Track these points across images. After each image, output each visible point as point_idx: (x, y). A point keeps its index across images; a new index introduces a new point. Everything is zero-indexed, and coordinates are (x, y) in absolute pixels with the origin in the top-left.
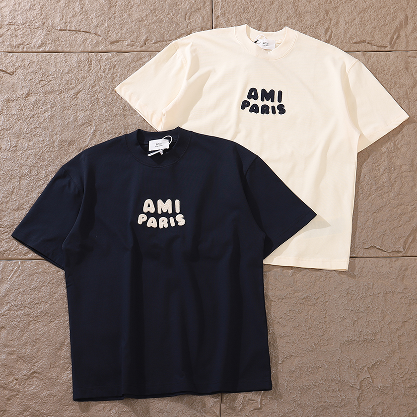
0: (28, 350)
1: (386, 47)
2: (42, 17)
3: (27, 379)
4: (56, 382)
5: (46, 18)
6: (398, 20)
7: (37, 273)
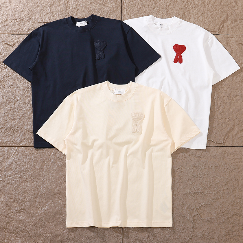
0: (20, 197)
1: (216, 32)
2: (29, 15)
3: (18, 213)
4: (33, 215)
5: (32, 15)
6: (223, 17)
7: (26, 154)
